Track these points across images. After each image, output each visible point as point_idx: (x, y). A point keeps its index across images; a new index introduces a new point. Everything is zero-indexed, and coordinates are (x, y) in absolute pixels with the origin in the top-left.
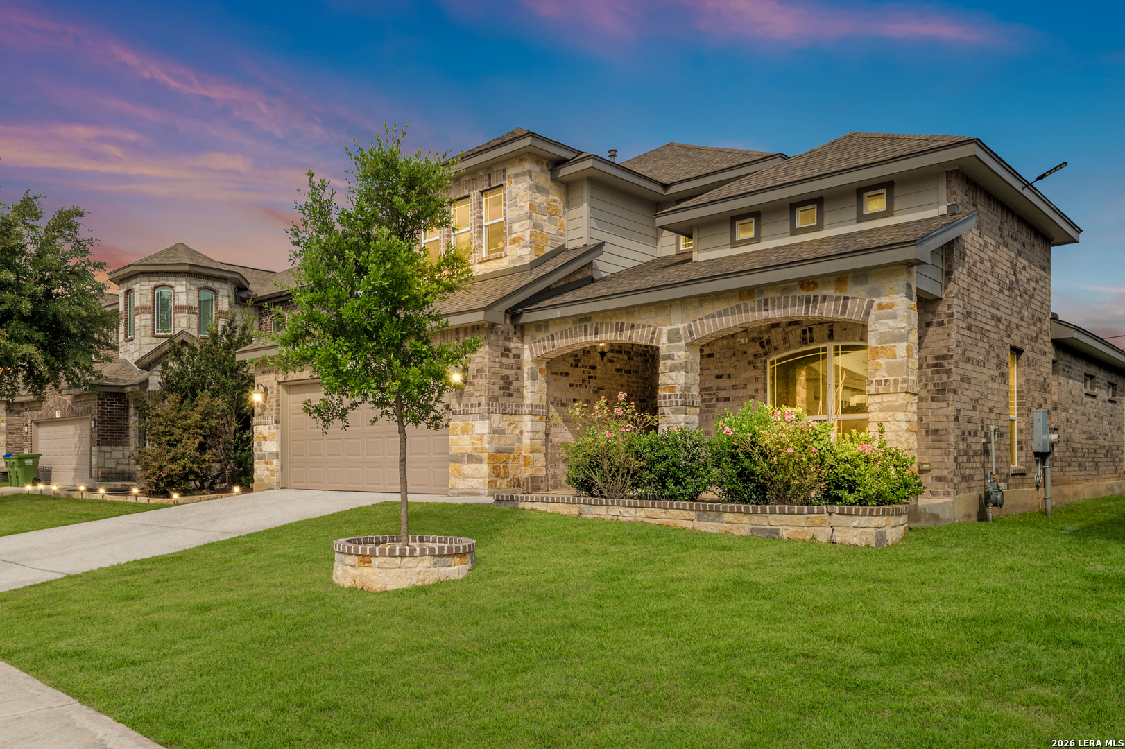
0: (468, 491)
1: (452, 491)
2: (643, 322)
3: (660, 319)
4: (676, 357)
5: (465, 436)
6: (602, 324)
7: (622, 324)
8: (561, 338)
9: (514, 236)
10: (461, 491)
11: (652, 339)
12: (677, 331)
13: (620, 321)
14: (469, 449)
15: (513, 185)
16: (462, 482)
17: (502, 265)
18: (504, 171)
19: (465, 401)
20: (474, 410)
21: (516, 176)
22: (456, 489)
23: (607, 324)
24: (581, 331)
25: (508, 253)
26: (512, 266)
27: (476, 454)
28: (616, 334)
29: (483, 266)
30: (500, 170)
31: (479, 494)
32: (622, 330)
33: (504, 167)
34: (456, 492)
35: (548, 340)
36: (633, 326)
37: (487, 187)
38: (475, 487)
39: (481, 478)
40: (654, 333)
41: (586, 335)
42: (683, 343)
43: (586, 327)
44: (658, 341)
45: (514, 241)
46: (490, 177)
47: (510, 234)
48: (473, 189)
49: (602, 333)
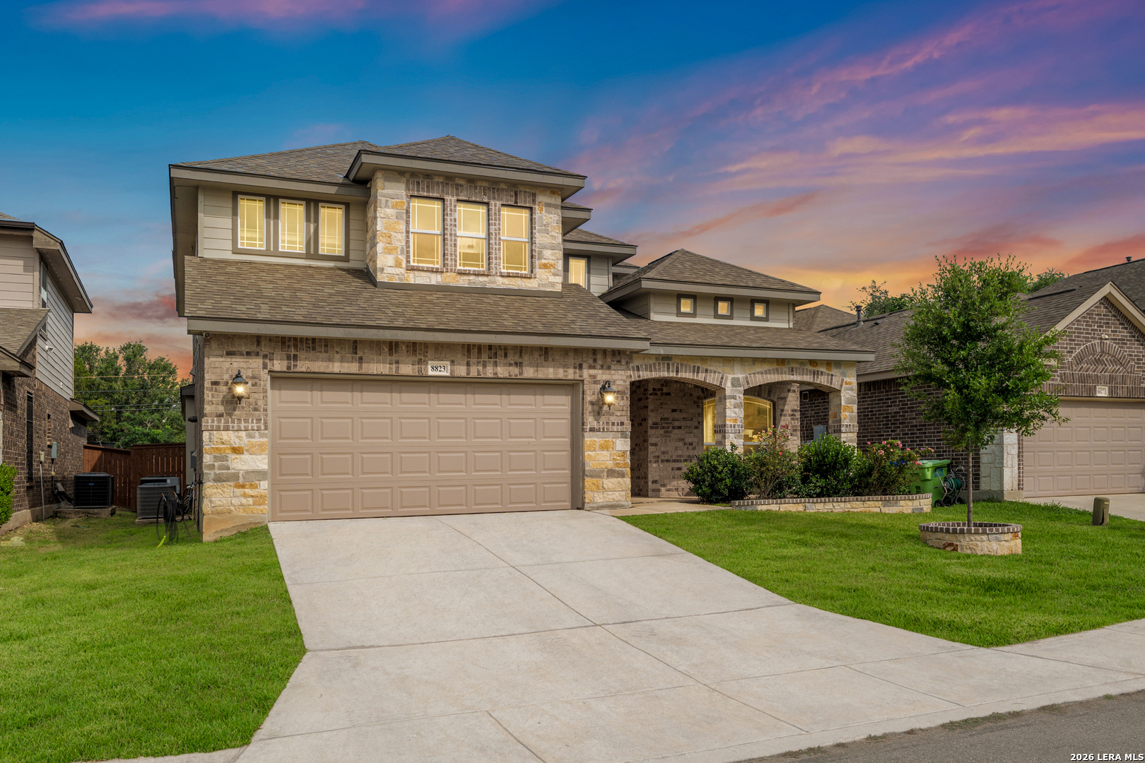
0: (610, 504)
1: (589, 505)
2: (713, 368)
3: (727, 369)
4: (738, 398)
5: (605, 453)
6: (682, 365)
7: (699, 368)
8: (646, 370)
9: (543, 261)
10: (601, 504)
11: (721, 382)
12: (738, 379)
13: (697, 365)
14: (610, 464)
15: (543, 212)
16: (601, 496)
17: (530, 285)
18: (534, 195)
19: (603, 419)
20: (615, 428)
21: (548, 205)
22: (594, 503)
23: (686, 367)
24: (664, 367)
25: (537, 276)
26: (542, 289)
27: (617, 469)
28: (694, 374)
29: (506, 281)
30: (529, 193)
31: (622, 506)
32: (698, 372)
33: (533, 191)
34: (594, 505)
35: (634, 370)
36: (706, 371)
37: (513, 203)
38: (616, 499)
39: (623, 491)
40: (722, 378)
41: (668, 371)
42: (742, 389)
43: (668, 365)
44: (725, 384)
45: (545, 266)
46: (516, 194)
47: (540, 258)
48: (494, 198)
49: (682, 372)
